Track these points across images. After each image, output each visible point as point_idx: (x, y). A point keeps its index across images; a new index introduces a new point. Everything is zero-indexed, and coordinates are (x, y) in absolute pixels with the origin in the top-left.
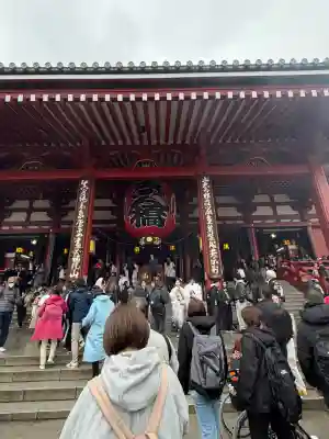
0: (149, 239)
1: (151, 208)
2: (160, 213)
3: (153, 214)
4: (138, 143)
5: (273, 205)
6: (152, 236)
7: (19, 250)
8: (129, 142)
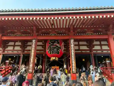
0: (54, 58)
1: (55, 48)
2: (58, 50)
3: (55, 50)
4: (51, 27)
5: (101, 45)
6: (55, 57)
7: (10, 59)
8: (48, 27)
